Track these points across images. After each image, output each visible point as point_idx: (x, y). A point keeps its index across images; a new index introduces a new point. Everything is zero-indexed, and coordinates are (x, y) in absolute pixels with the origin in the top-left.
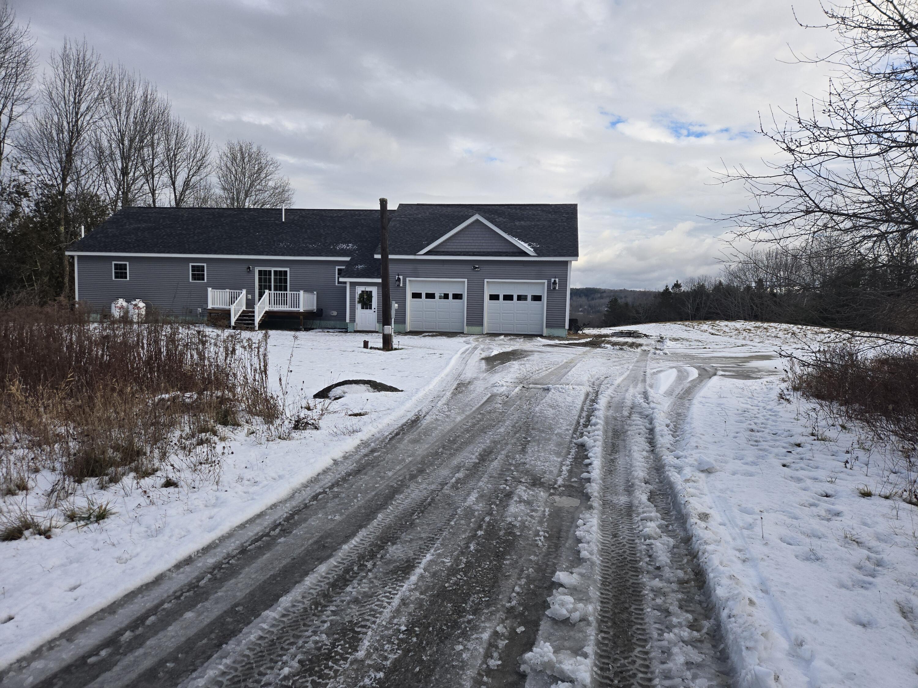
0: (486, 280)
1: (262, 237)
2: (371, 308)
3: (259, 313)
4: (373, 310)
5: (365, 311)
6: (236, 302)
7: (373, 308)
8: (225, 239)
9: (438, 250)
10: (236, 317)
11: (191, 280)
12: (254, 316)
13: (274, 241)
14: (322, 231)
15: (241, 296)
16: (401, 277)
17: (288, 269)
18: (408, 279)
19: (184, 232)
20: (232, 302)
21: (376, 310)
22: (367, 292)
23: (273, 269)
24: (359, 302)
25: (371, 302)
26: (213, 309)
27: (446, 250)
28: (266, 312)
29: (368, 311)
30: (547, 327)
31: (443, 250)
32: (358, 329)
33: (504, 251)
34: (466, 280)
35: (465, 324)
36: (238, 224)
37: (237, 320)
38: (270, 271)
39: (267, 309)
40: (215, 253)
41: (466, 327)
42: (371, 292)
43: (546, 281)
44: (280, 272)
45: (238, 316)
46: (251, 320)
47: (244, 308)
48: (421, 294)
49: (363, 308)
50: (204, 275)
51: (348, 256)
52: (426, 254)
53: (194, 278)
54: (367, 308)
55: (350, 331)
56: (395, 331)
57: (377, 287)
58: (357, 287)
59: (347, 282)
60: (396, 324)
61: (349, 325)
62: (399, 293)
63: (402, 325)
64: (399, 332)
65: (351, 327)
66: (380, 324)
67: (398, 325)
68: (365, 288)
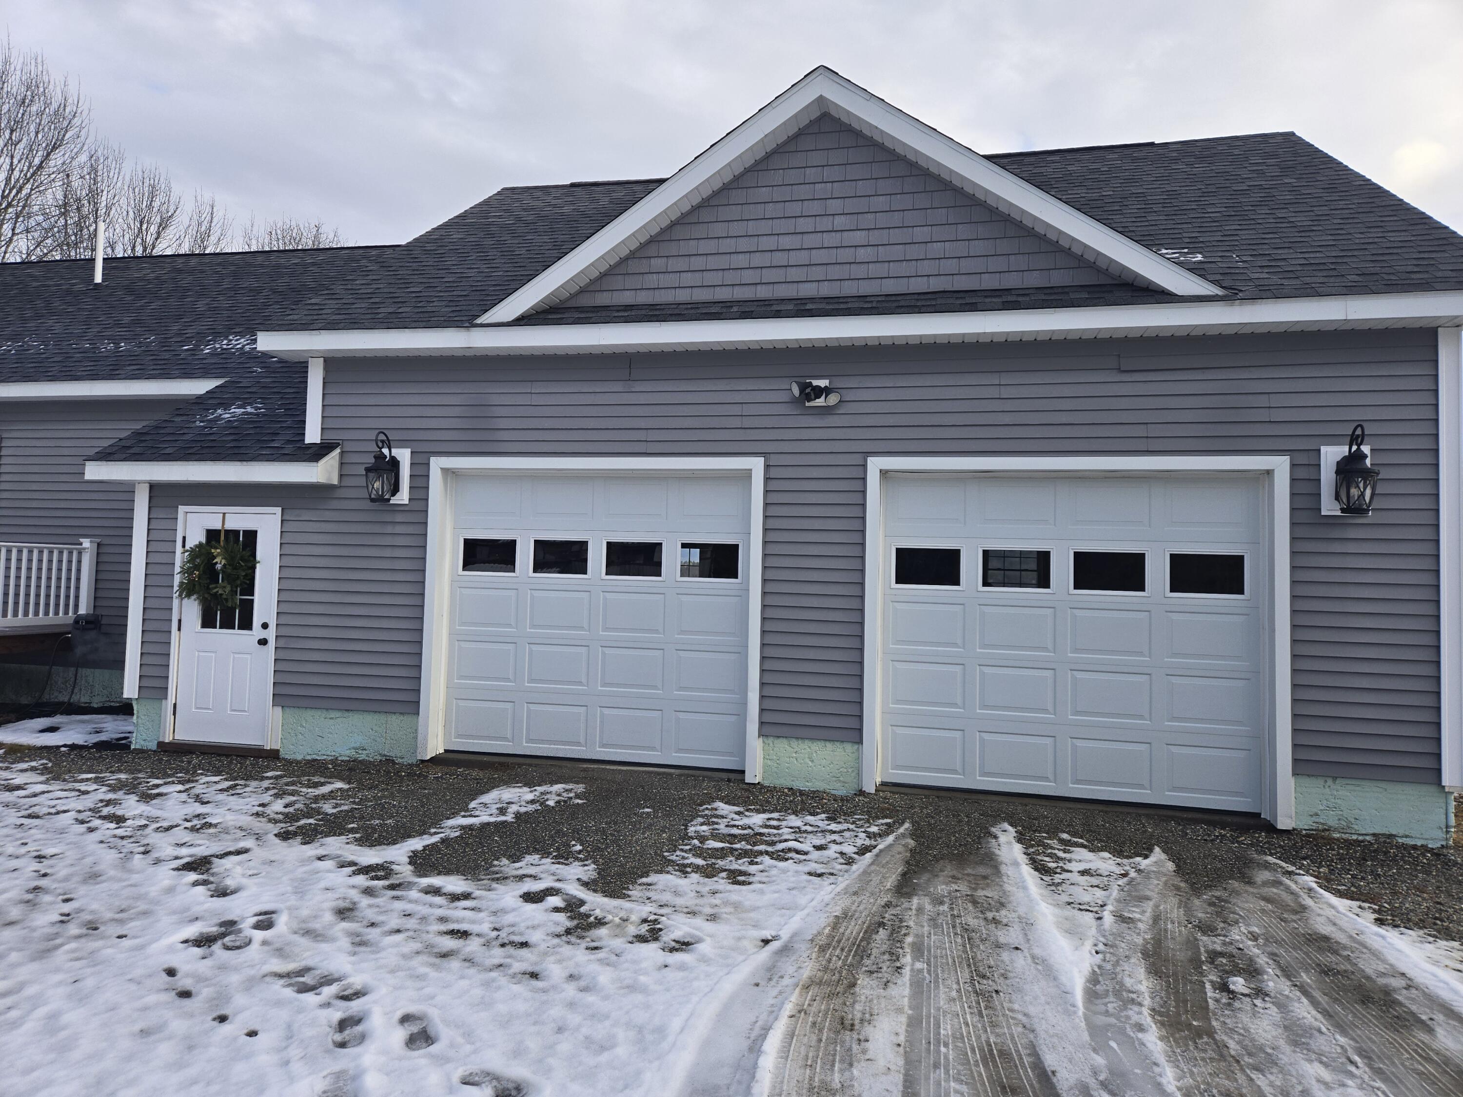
0: (875, 465)
2: (246, 624)
4: (257, 632)
5: (219, 635)
7: (257, 621)
9: (603, 299)
16: (403, 455)
18: (437, 464)
21: (271, 634)
22: (232, 535)
24: (188, 590)
25: (250, 589)
27: (643, 298)
29: (234, 637)
30: (1300, 766)
31: (628, 298)
32: (184, 735)
33: (989, 282)
34: (756, 465)
35: (753, 727)
41: (755, 746)
42: (251, 536)
43: (1281, 465)
48: (511, 545)
49: (208, 622)
51: (204, 373)
52: (525, 320)
54: (227, 624)
55: (142, 743)
56: (364, 752)
57: (278, 510)
58: (182, 509)
59: (137, 485)
60: (372, 714)
61: (140, 714)
62: (388, 541)
63: (402, 717)
64: (386, 756)
65: (148, 729)
66: (287, 710)
67: (382, 718)
68: (224, 514)
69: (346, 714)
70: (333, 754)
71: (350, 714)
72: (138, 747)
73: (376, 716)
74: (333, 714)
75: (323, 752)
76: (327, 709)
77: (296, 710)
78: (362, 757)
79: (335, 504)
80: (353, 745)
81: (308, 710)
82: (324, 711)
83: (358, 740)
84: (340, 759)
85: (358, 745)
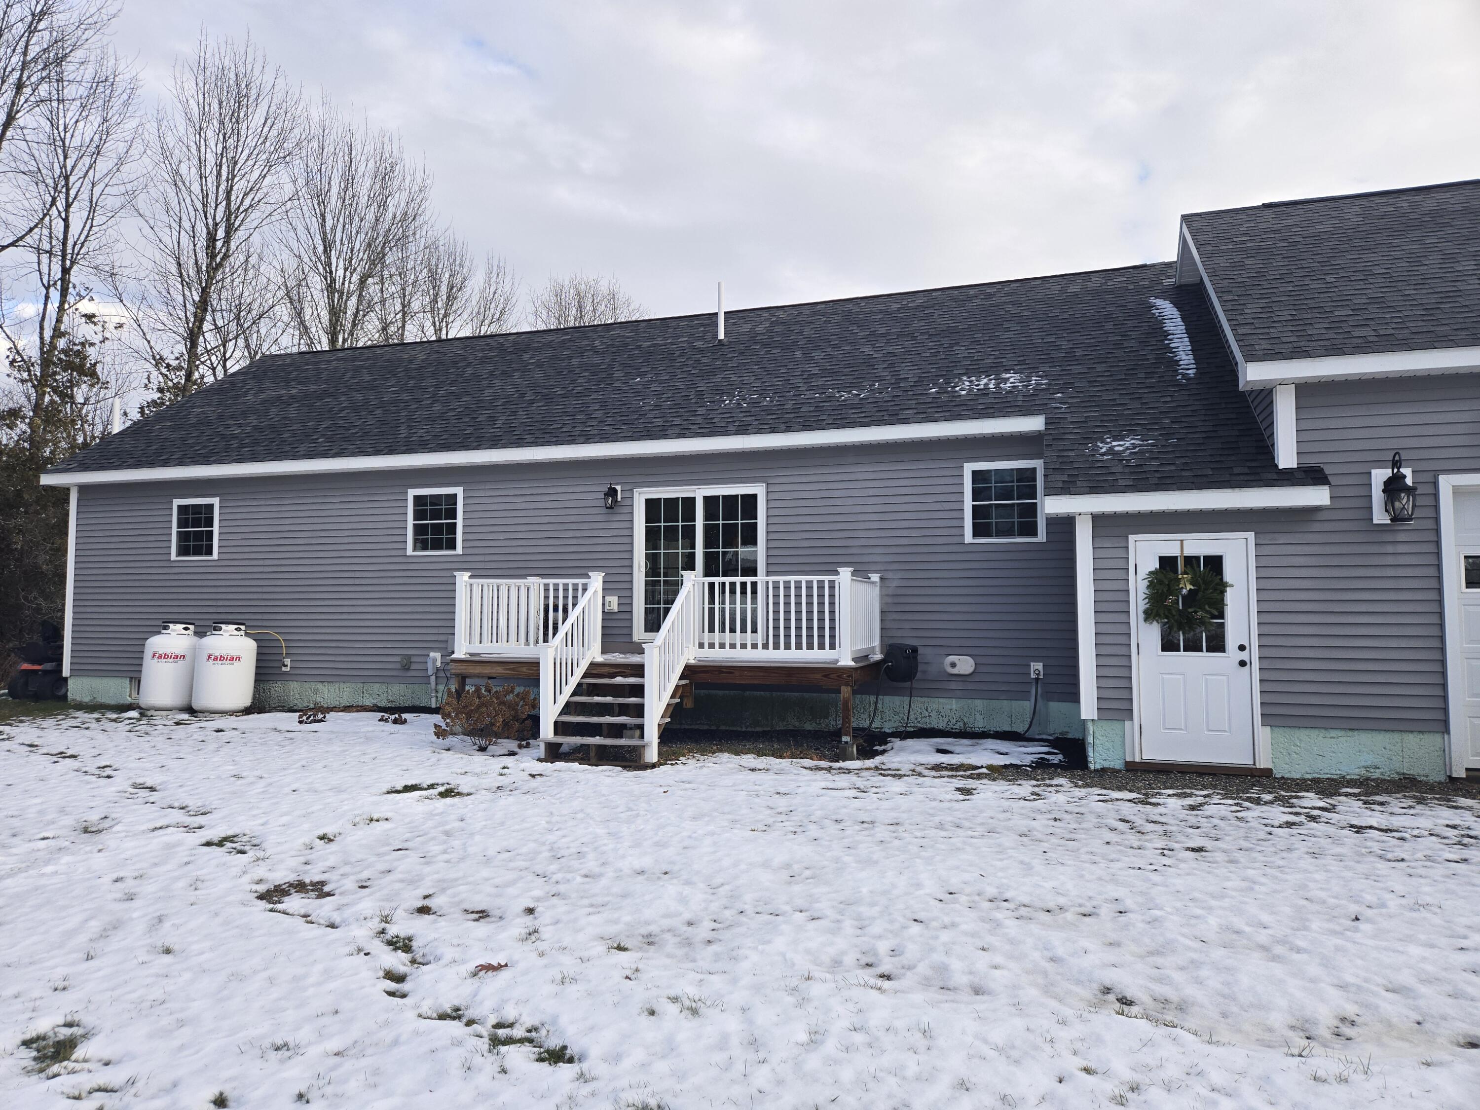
1: (654, 387)
2: (1217, 644)
3: (664, 675)
4: (1232, 654)
5: (1183, 659)
6: (563, 629)
7: (1232, 639)
8: (532, 402)
10: (562, 700)
11: (410, 551)
12: (639, 690)
13: (700, 394)
14: (868, 350)
15: (582, 602)
16: (1408, 475)
17: (759, 490)
18: (1447, 482)
19: (405, 396)
20: (549, 629)
21: (1251, 656)
22: (1191, 561)
23: (700, 493)
24: (1149, 615)
25: (1220, 612)
26: (474, 661)
28: (689, 672)
29: (1203, 659)
32: (1152, 753)
36: (575, 362)
37: (568, 708)
38: (690, 502)
39: (692, 655)
40: (495, 443)
42: (1215, 563)
44: (730, 500)
45: (569, 690)
46: (624, 710)
47: (594, 653)
49: (1169, 645)
50: (452, 528)
53: (421, 543)
54: (1193, 646)
55: (1103, 762)
56: (1377, 771)
57: (1251, 535)
58: (1132, 538)
59: (1077, 517)
60: (1383, 732)
61: (1097, 735)
62: (1390, 560)
63: (1421, 736)
64: (1403, 774)
65: (1108, 750)
66: (1276, 729)
67: (1397, 737)
68: (1182, 541)
69: (1350, 733)
70: (1339, 772)
71: (1356, 733)
72: (1098, 767)
73: (1388, 735)
74: (1333, 733)
75: (1326, 771)
76: (1326, 729)
77: (1287, 730)
78: (1376, 775)
79: (1317, 527)
80: (1363, 764)
81: (1301, 730)
82: (1323, 731)
83: (1369, 759)
84: (1348, 777)
85: (1369, 763)
